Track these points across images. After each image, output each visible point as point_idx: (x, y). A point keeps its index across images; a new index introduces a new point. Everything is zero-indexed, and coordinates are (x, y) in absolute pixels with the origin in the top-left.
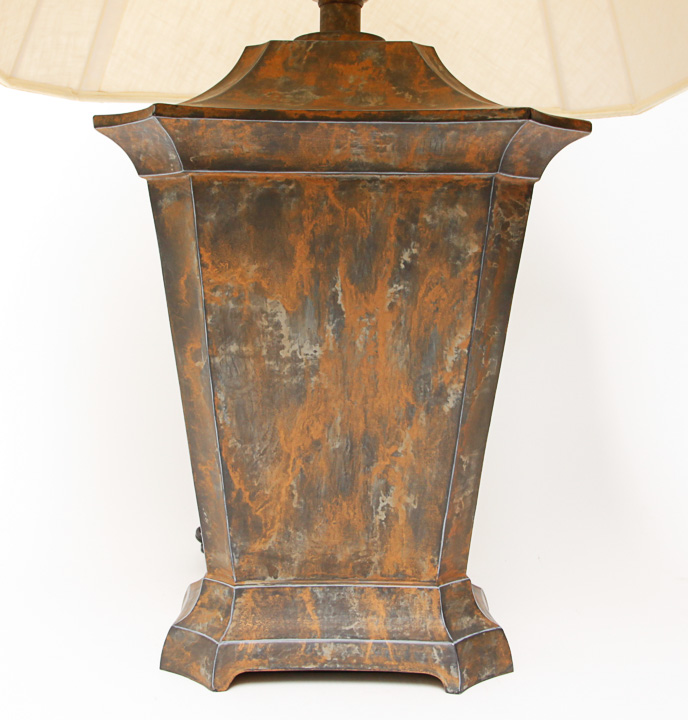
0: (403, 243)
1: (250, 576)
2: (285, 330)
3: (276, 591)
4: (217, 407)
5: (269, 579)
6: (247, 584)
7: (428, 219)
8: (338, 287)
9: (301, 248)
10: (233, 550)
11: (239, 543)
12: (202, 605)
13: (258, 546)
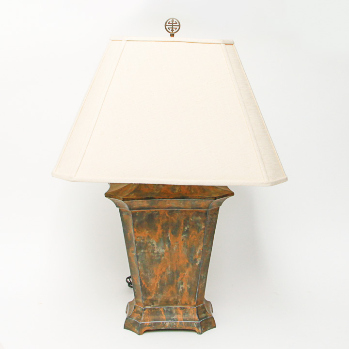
0: (185, 225)
1: (147, 305)
2: (155, 246)
3: (154, 309)
4: (138, 265)
5: (152, 306)
6: (147, 307)
7: (192, 220)
8: (169, 236)
9: (159, 226)
10: (143, 299)
11: (144, 297)
12: (135, 312)
13: (149, 298)
